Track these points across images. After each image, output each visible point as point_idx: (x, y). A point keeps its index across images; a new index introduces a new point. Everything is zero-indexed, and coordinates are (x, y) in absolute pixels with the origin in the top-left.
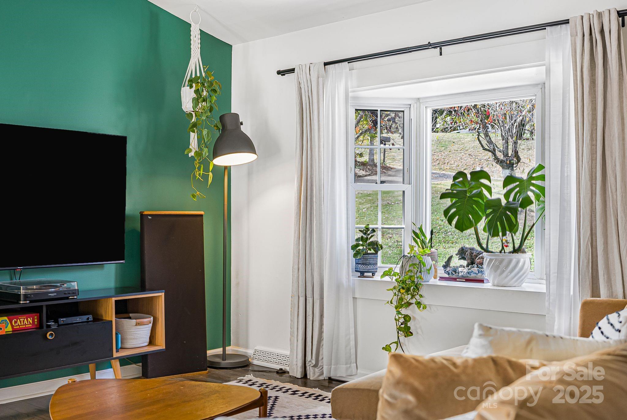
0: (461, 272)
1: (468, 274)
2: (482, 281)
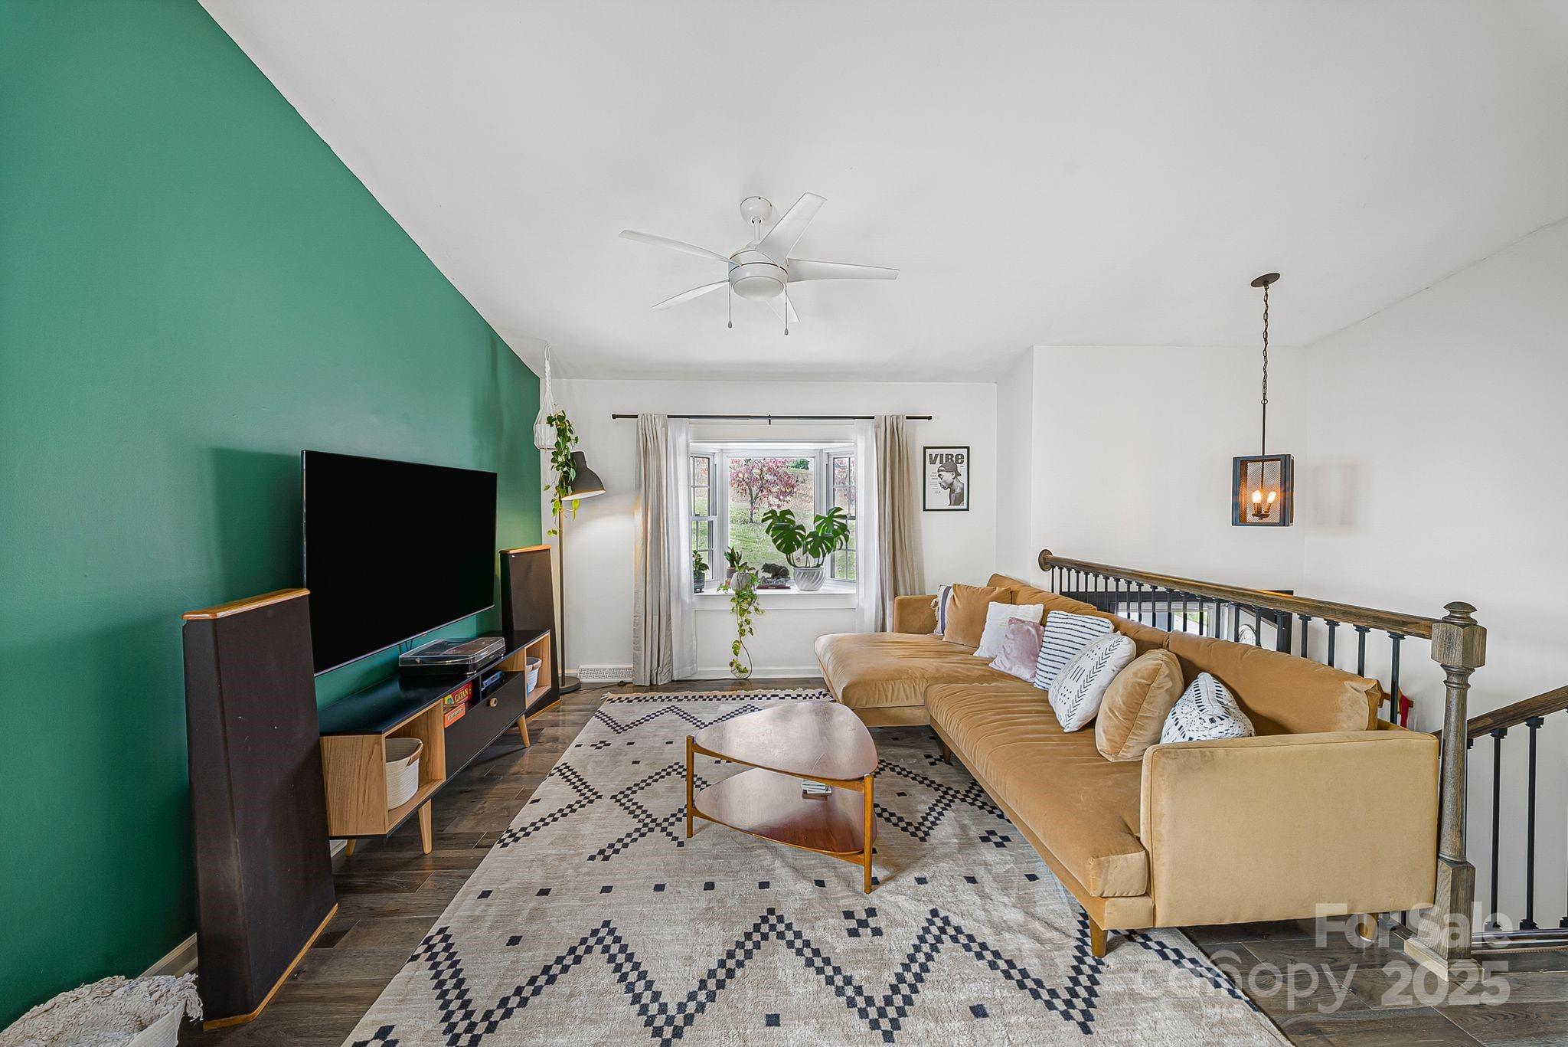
0: (771, 582)
1: (777, 583)
2: (789, 588)
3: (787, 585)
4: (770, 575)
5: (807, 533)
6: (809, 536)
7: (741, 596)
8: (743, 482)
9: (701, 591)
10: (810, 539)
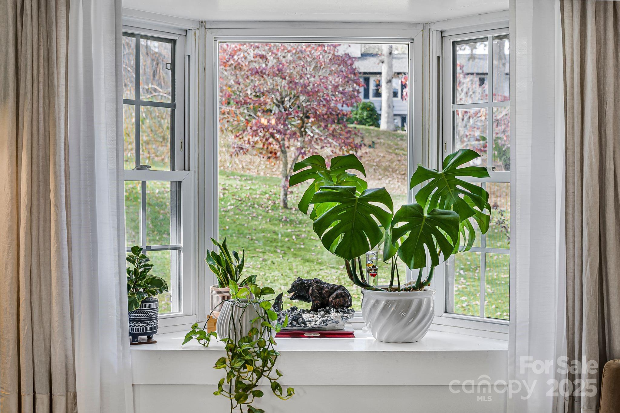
0: (310, 321)
1: (323, 323)
2: (350, 335)
3: (347, 328)
4: (308, 306)
5: (397, 208)
6: (398, 218)
7: (240, 356)
8: (271, 140)
9: (149, 341)
10: (400, 224)
